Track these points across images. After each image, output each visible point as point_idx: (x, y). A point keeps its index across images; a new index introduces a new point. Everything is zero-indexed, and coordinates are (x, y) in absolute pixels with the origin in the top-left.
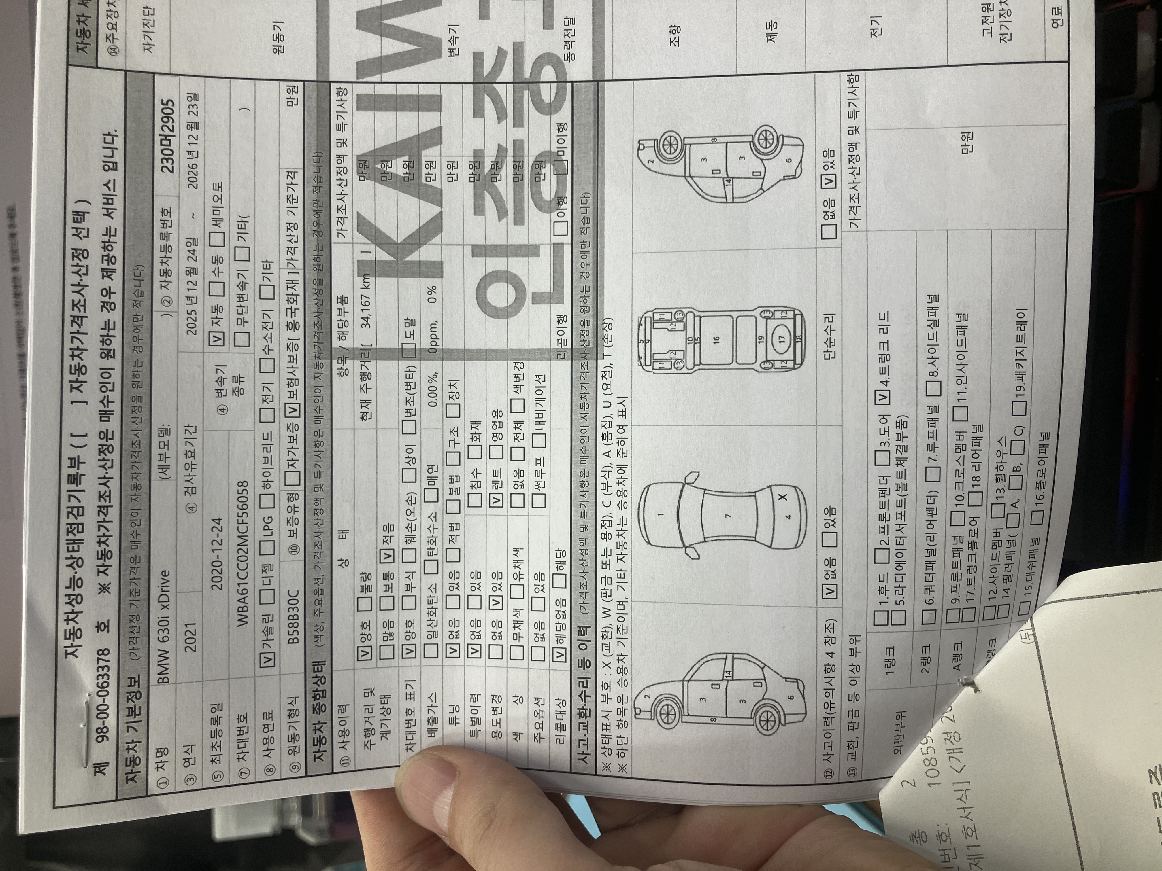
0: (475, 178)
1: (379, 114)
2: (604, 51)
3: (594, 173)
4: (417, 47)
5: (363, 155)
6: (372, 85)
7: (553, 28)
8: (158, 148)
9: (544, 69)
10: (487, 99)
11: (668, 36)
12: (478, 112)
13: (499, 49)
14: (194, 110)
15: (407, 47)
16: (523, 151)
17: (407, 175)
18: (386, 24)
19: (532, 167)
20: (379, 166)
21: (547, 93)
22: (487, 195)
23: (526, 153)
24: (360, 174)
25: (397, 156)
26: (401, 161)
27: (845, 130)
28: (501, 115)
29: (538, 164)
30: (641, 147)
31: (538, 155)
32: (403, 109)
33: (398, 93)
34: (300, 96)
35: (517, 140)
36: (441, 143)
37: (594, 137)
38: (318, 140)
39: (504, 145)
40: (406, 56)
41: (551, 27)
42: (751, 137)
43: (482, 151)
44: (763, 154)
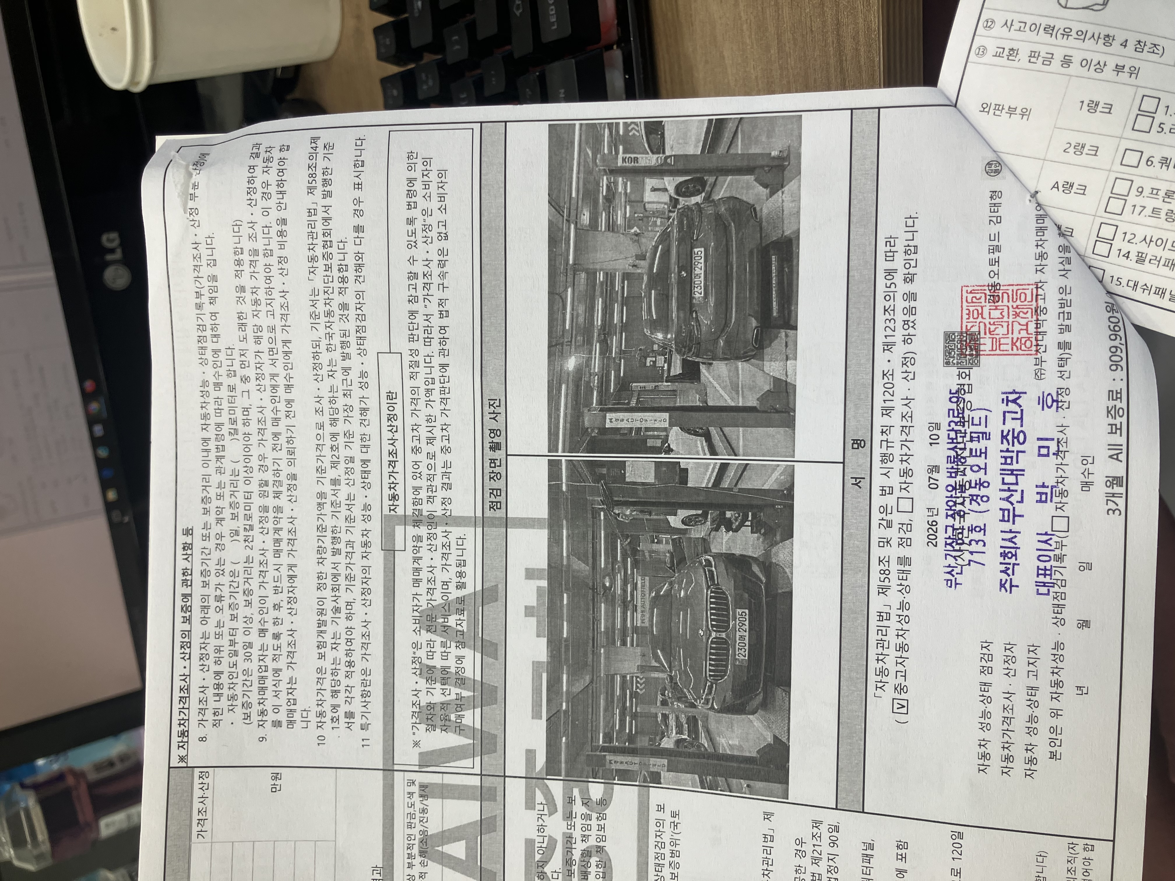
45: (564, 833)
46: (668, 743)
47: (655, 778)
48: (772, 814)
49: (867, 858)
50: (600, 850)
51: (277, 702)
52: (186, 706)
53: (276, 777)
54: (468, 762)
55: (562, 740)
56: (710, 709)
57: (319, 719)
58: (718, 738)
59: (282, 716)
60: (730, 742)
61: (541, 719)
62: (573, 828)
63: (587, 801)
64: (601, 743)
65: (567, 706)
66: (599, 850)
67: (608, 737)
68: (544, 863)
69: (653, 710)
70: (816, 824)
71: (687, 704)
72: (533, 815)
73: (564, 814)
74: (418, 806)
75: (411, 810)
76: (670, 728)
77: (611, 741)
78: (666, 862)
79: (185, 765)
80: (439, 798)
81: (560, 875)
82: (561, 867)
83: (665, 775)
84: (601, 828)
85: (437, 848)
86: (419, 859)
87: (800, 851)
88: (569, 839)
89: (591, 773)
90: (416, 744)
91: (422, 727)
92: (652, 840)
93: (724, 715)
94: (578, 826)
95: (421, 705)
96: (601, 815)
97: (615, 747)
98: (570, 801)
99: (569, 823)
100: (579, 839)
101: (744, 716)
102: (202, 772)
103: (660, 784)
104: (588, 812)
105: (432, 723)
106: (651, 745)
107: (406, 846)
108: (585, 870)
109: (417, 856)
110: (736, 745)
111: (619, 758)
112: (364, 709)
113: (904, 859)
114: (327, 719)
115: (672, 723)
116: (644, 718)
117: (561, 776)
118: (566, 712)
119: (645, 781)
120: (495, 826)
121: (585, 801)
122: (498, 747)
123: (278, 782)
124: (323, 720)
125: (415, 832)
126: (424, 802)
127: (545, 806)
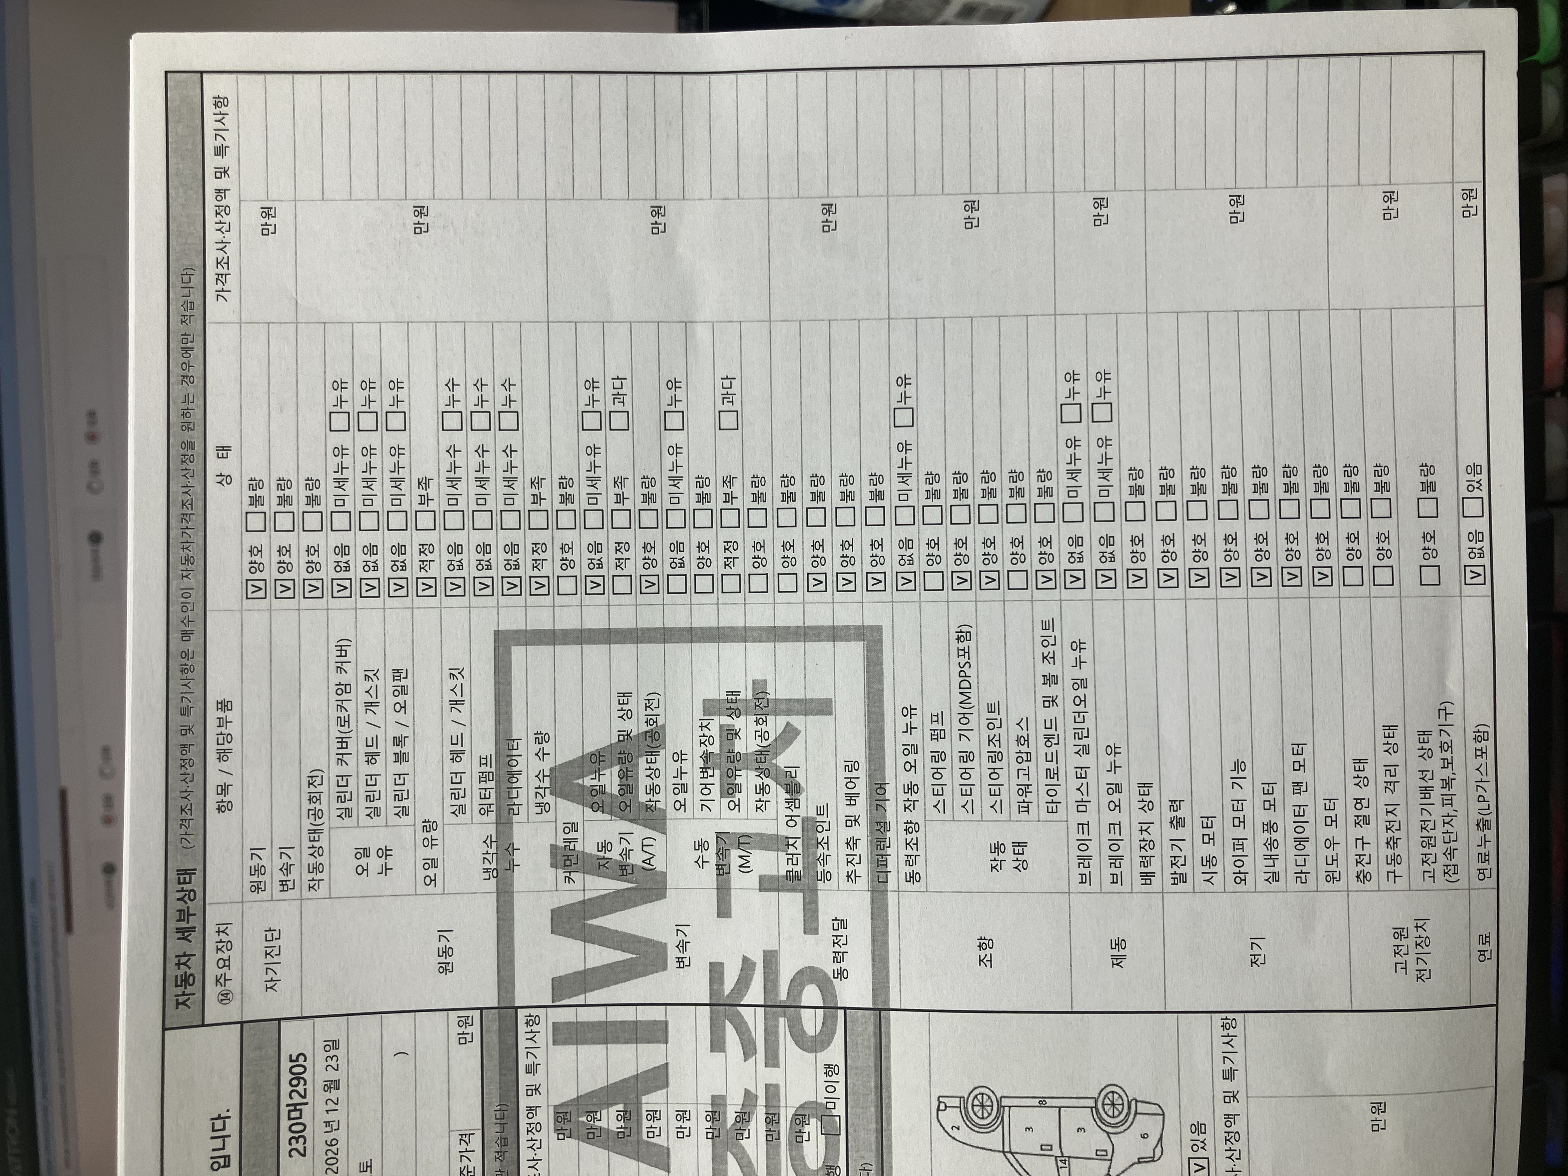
0: (714, 1134)
1: (583, 1049)
2: (888, 968)
3: (877, 1137)
4: (635, 956)
5: (562, 1105)
6: (574, 1009)
7: (817, 933)
8: (285, 1123)
9: (806, 988)
10: (729, 1028)
11: (976, 953)
12: (717, 1044)
13: (745, 959)
14: (333, 1063)
15: (619, 956)
16: (779, 1101)
17: (622, 1130)
18: (590, 925)
19: (791, 1121)
20: (584, 1119)
21: (811, 1022)
22: (730, 1158)
23: (782, 1103)
24: (559, 1131)
25: (609, 1105)
26: (613, 1110)
27: (1220, 1096)
28: (748, 1050)
29: (800, 1118)
30: (941, 1106)
31: (800, 1107)
32: (616, 1041)
33: (608, 1020)
34: (475, 1029)
35: (770, 1085)
36: (667, 1086)
37: (876, 1087)
38: (500, 1088)
39: (753, 1090)
40: (619, 969)
41: (815, 931)
42: (1093, 1100)
43: (723, 1098)
44: (1109, 1125)
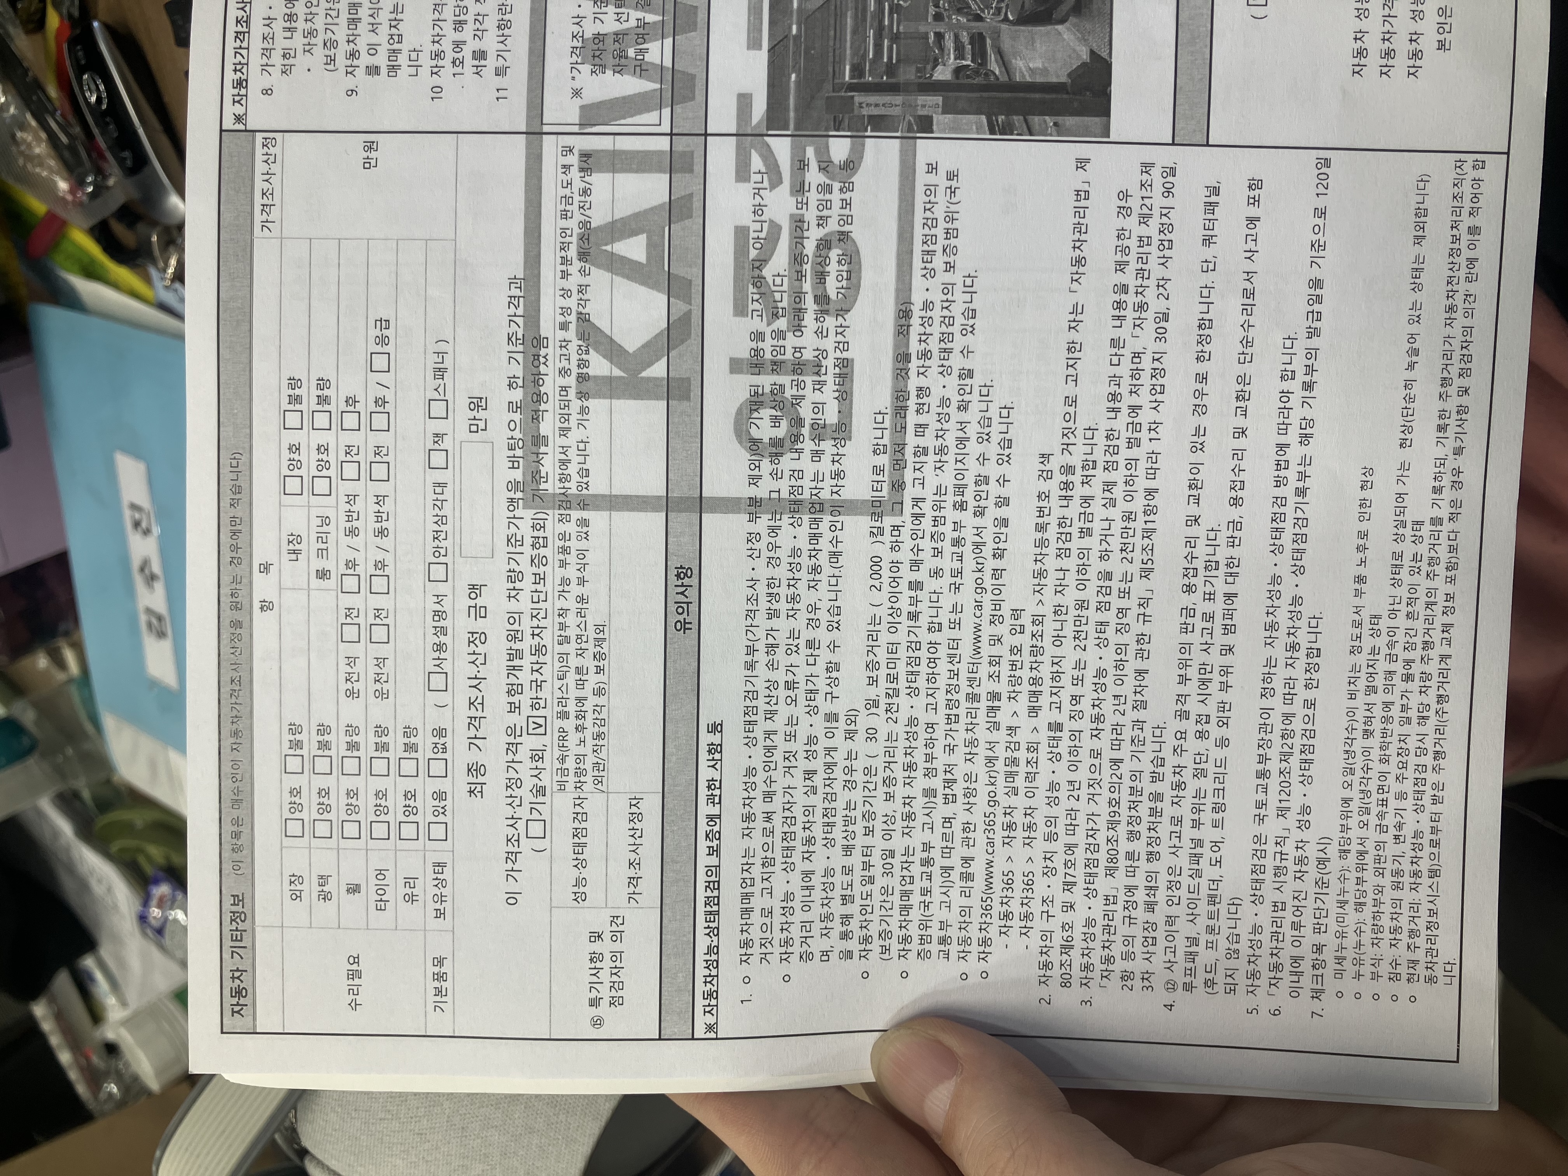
45: (792, 216)
46: (942, 73)
47: (925, 125)
48: (1088, 161)
49: (1210, 207)
50: (844, 237)
51: (374, 39)
52: (245, 45)
53: (370, 146)
54: (651, 117)
55: (790, 78)
56: (1003, 21)
57: (434, 63)
58: (1014, 61)
59: (381, 59)
60: (1031, 65)
61: (761, 49)
62: (805, 206)
63: (826, 164)
64: (847, 78)
65: (799, 29)
66: (842, 237)
67: (858, 70)
68: (761, 262)
69: (922, 29)
70: (1146, 167)
71: (970, 17)
72: (746, 189)
73: (792, 187)
74: (578, 185)
75: (567, 192)
76: (946, 52)
77: (861, 74)
78: (939, 248)
79: (243, 128)
80: (608, 171)
81: (786, 279)
82: (786, 266)
83: (940, 119)
84: (846, 204)
85: (604, 248)
86: (577, 265)
87: (1124, 208)
88: (798, 223)
89: (832, 123)
90: (577, 93)
91: (586, 68)
92: (919, 216)
93: (1022, 28)
94: (813, 204)
95: (585, 37)
96: (847, 185)
97: (869, 84)
98: (801, 165)
99: (800, 200)
100: (814, 222)
101: (1049, 27)
102: (266, 139)
103: (932, 132)
104: (828, 181)
105: (600, 62)
106: (920, 77)
107: (558, 245)
108: (821, 269)
109: (575, 261)
110: (1039, 69)
111: (873, 99)
112: (502, 47)
113: (1256, 203)
114: (447, 62)
115: (949, 44)
116: (909, 41)
117: (788, 129)
118: (797, 37)
119: (910, 130)
120: (690, 210)
121: (824, 165)
122: (697, 92)
123: (373, 154)
124: (441, 63)
125: (572, 224)
126: (587, 179)
127: (765, 176)
